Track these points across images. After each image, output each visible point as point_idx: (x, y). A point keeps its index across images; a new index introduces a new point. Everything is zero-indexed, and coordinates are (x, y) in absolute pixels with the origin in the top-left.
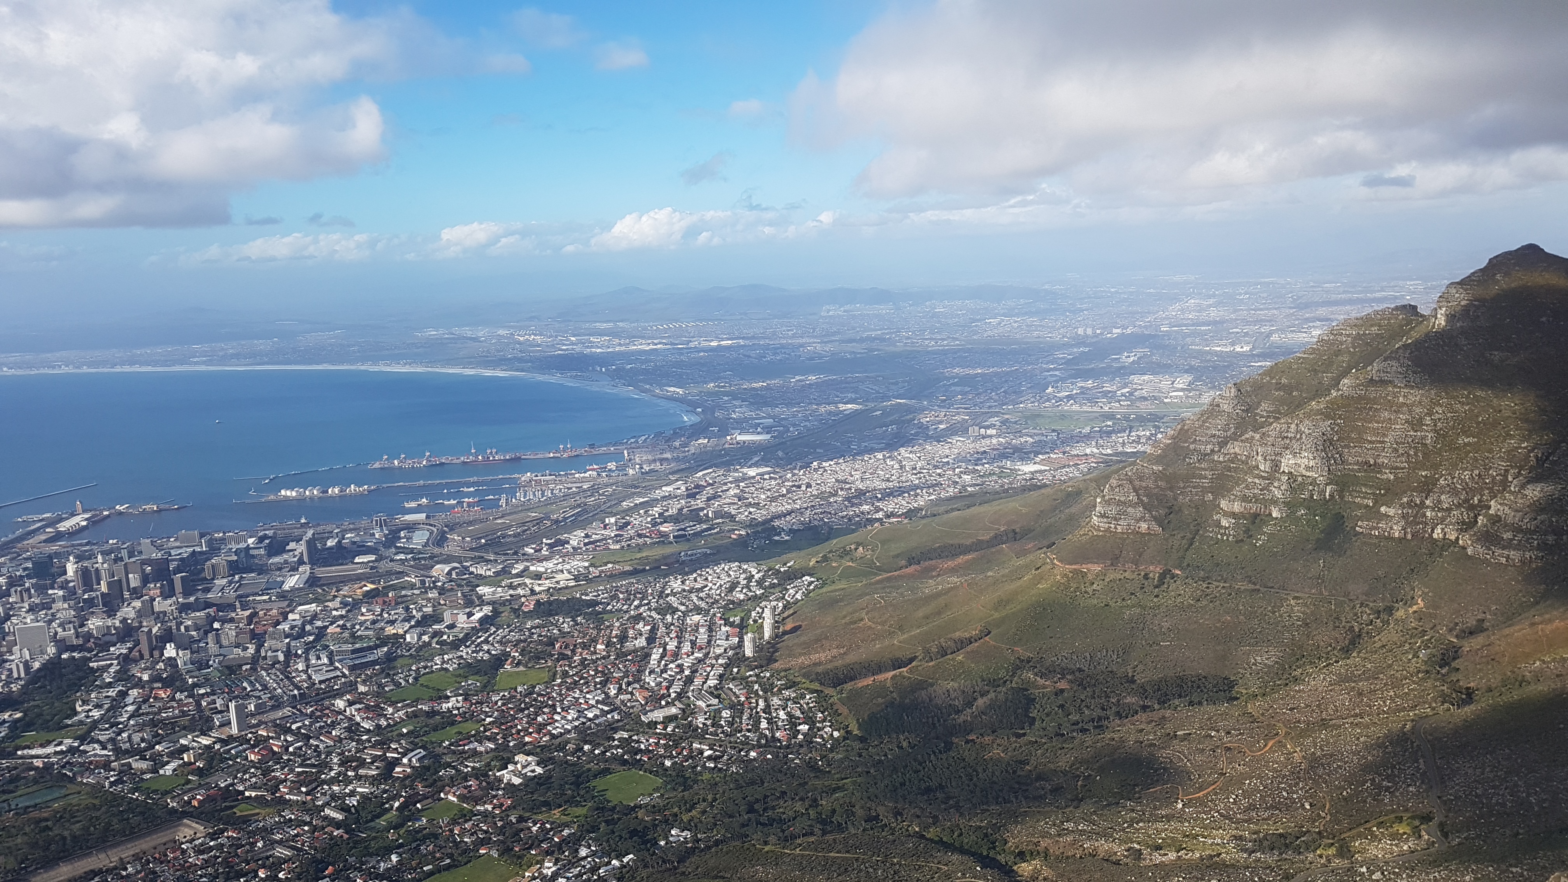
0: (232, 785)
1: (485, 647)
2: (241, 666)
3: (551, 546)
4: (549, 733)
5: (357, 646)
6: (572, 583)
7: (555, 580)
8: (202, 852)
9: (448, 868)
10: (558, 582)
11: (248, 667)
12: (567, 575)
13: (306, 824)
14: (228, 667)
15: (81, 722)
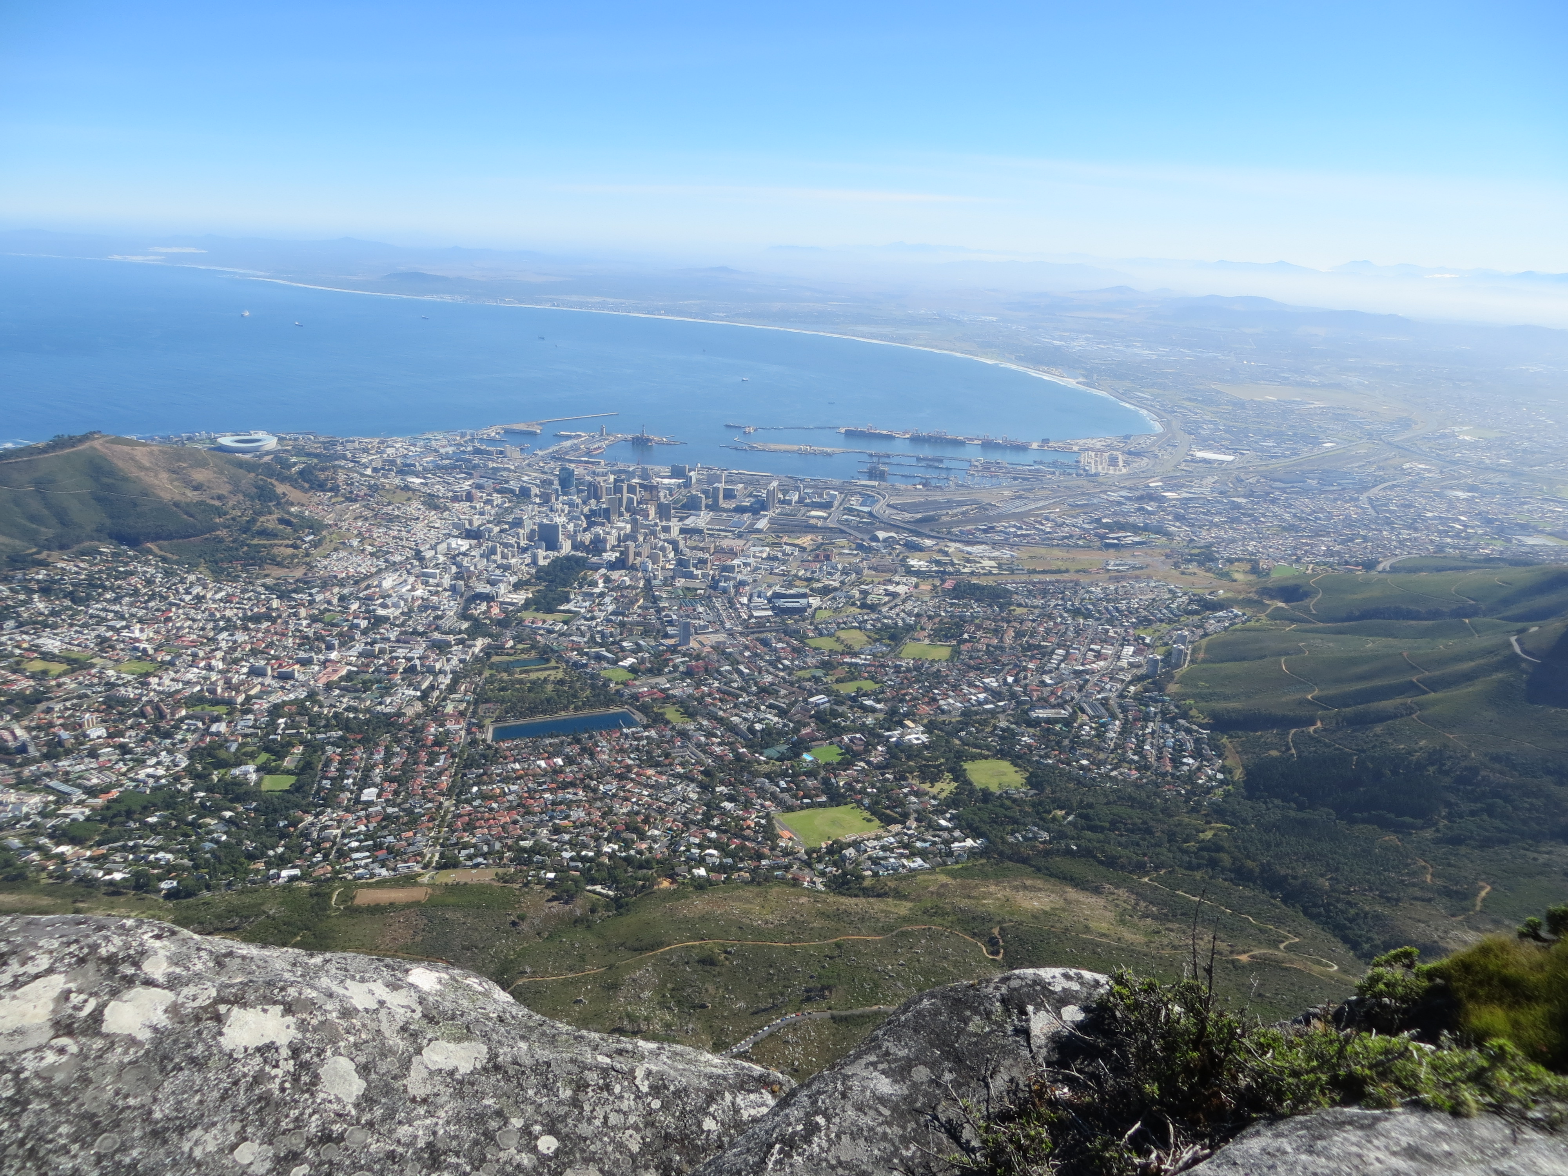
0: (668, 689)
1: (902, 615)
2: (696, 589)
3: (985, 531)
4: (939, 708)
5: (792, 592)
6: (995, 571)
7: (978, 565)
8: (636, 739)
9: (821, 805)
10: (983, 568)
11: (702, 592)
12: (993, 563)
13: (716, 736)
14: (688, 589)
15: (569, 611)
